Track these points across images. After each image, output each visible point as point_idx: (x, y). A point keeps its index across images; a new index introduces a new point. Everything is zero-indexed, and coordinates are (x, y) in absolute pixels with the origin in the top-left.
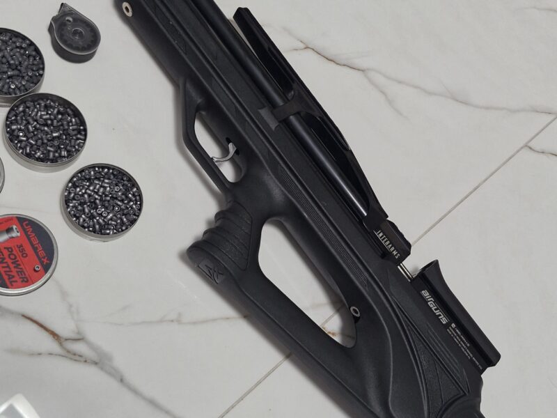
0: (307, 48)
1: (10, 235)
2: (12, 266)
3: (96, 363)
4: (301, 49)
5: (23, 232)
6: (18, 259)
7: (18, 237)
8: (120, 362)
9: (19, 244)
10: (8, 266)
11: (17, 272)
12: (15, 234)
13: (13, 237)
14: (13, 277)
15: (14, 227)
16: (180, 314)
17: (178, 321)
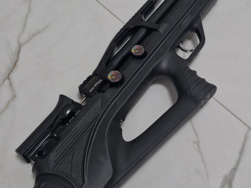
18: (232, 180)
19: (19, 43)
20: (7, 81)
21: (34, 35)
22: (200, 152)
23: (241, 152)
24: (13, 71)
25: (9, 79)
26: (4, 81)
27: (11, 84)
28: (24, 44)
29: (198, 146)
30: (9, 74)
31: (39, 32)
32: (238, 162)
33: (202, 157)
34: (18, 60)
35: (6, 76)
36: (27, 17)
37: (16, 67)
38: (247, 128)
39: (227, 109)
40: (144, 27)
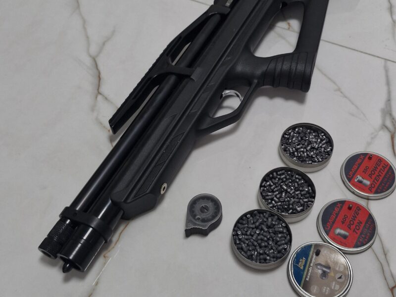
0: (99, 93)
1: (363, 180)
2: (378, 170)
3: (391, 115)
4: (103, 96)
5: (356, 175)
6: (372, 169)
7: (360, 176)
8: (381, 104)
9: (364, 173)
10: (380, 171)
11: (379, 166)
12: (360, 178)
13: (362, 178)
14: (383, 166)
15: (356, 180)
16: (335, 91)
17: (339, 90)
18: (391, 111)
19: (90, 56)
20: (100, 97)
21: (104, 44)
22: (346, 97)
23: (388, 83)
24: (101, 84)
25: (101, 94)
26: (96, 98)
27: (106, 99)
28: (97, 56)
29: (341, 92)
30: (98, 89)
31: (108, 39)
32: (389, 93)
33: (350, 101)
34: (99, 73)
35: (96, 92)
36: (85, 28)
37: (101, 81)
38: (383, 61)
39: (354, 50)
40: (172, 74)
